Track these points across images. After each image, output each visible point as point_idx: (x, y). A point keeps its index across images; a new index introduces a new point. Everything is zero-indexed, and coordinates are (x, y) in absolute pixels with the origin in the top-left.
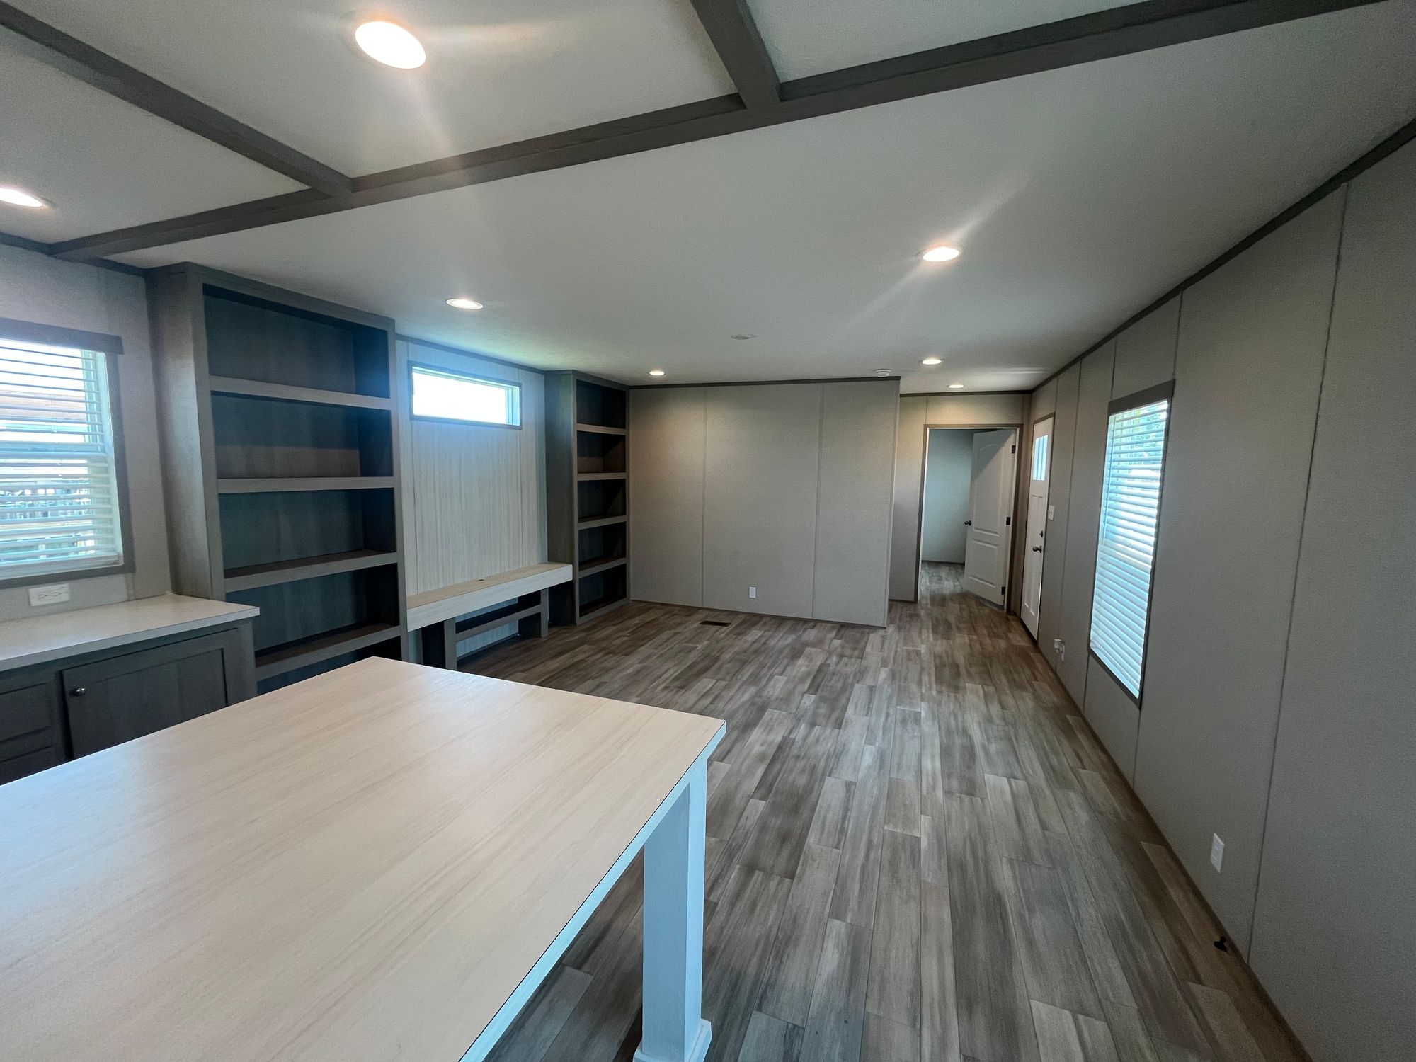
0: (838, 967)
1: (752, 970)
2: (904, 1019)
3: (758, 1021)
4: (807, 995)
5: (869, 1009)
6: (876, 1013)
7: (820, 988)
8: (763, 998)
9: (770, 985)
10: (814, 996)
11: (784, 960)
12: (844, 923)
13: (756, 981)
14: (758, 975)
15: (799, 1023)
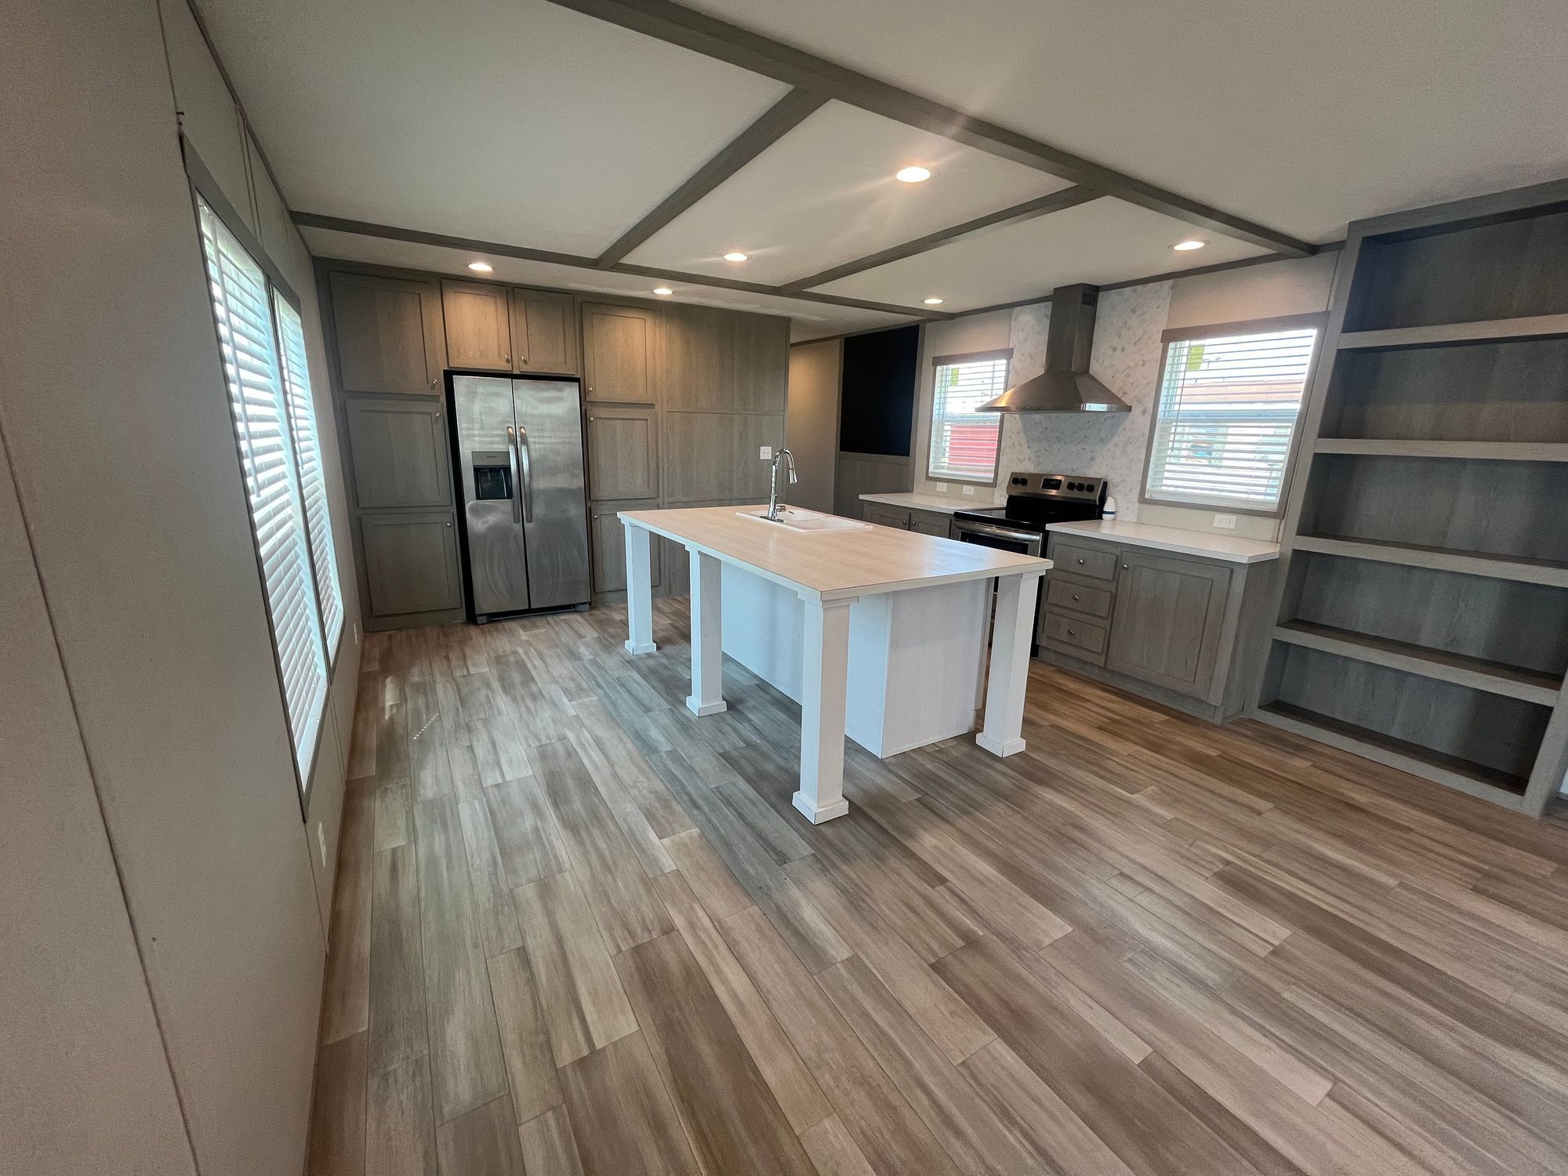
0: (802, 918)
1: (844, 868)
2: (728, 921)
3: (806, 850)
4: (798, 882)
5: (755, 908)
6: (749, 909)
7: (795, 893)
8: (819, 861)
9: (824, 870)
10: (794, 886)
11: (838, 891)
12: (839, 960)
13: (834, 866)
14: (839, 869)
15: (785, 866)
